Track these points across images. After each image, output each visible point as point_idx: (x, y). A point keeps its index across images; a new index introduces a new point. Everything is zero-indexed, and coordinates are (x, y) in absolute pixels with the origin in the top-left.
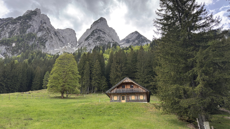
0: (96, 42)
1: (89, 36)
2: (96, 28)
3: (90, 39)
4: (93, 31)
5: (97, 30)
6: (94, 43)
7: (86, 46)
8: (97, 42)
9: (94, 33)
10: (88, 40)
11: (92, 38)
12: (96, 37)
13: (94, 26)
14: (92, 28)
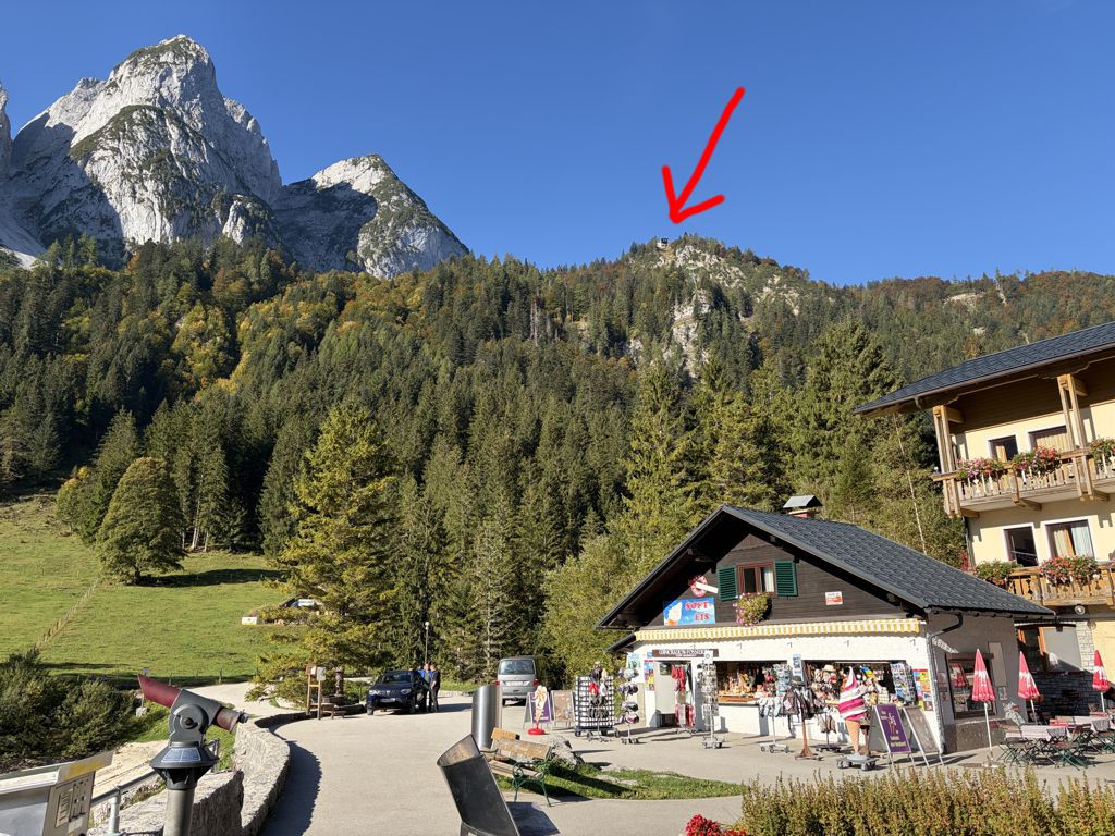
0: (141, 179)
1: (99, 133)
2: (145, 95)
3: (102, 158)
4: (127, 112)
5: (150, 108)
6: (127, 187)
7: (76, 196)
8: (146, 184)
9: (132, 122)
10: (93, 162)
11: (116, 151)
12: (143, 151)
13: (132, 79)
14: (119, 85)
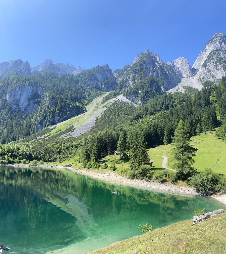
0: (217, 65)
1: (206, 60)
9: (212, 55)
10: (207, 66)
11: (210, 62)
12: (216, 60)
13: (209, 47)
14: (207, 49)
